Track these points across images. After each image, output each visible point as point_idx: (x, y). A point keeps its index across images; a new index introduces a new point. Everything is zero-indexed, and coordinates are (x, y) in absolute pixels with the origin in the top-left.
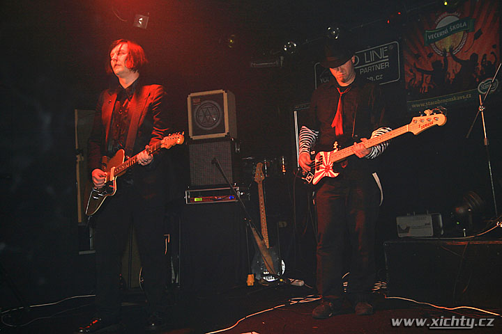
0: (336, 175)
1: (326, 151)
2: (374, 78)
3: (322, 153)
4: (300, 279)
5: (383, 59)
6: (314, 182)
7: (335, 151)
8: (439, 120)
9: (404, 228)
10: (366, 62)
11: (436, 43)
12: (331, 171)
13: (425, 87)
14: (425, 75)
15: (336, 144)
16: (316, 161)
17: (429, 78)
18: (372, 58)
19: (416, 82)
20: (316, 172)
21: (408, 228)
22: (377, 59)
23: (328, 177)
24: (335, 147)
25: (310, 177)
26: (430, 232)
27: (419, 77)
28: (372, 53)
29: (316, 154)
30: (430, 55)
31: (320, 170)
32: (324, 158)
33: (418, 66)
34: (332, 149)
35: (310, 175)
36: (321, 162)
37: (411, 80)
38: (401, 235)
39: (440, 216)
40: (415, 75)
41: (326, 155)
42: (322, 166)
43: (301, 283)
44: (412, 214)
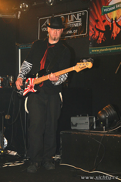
0: (35, 91)
1: (32, 78)
2: (73, 31)
3: (29, 79)
4: (15, 151)
5: (78, 20)
6: (24, 94)
7: (37, 78)
8: (89, 65)
9: (74, 124)
10: (69, 21)
11: (108, 14)
12: (33, 89)
13: (100, 40)
14: (101, 33)
15: (37, 75)
16: (26, 83)
17: (103, 35)
18: (72, 19)
19: (95, 37)
20: (25, 89)
21: (76, 124)
22: (75, 20)
23: (31, 92)
24: (37, 76)
25: (22, 92)
26: (87, 127)
27: (97, 34)
28: (73, 16)
29: (26, 79)
30: (104, 21)
31: (28, 88)
32: (30, 81)
33: (97, 27)
34: (35, 77)
35: (22, 90)
36: (28, 84)
37: (93, 35)
38: (73, 128)
39: (95, 118)
40: (95, 32)
41: (31, 80)
42: (29, 86)
43: (15, 154)
44: (79, 116)
